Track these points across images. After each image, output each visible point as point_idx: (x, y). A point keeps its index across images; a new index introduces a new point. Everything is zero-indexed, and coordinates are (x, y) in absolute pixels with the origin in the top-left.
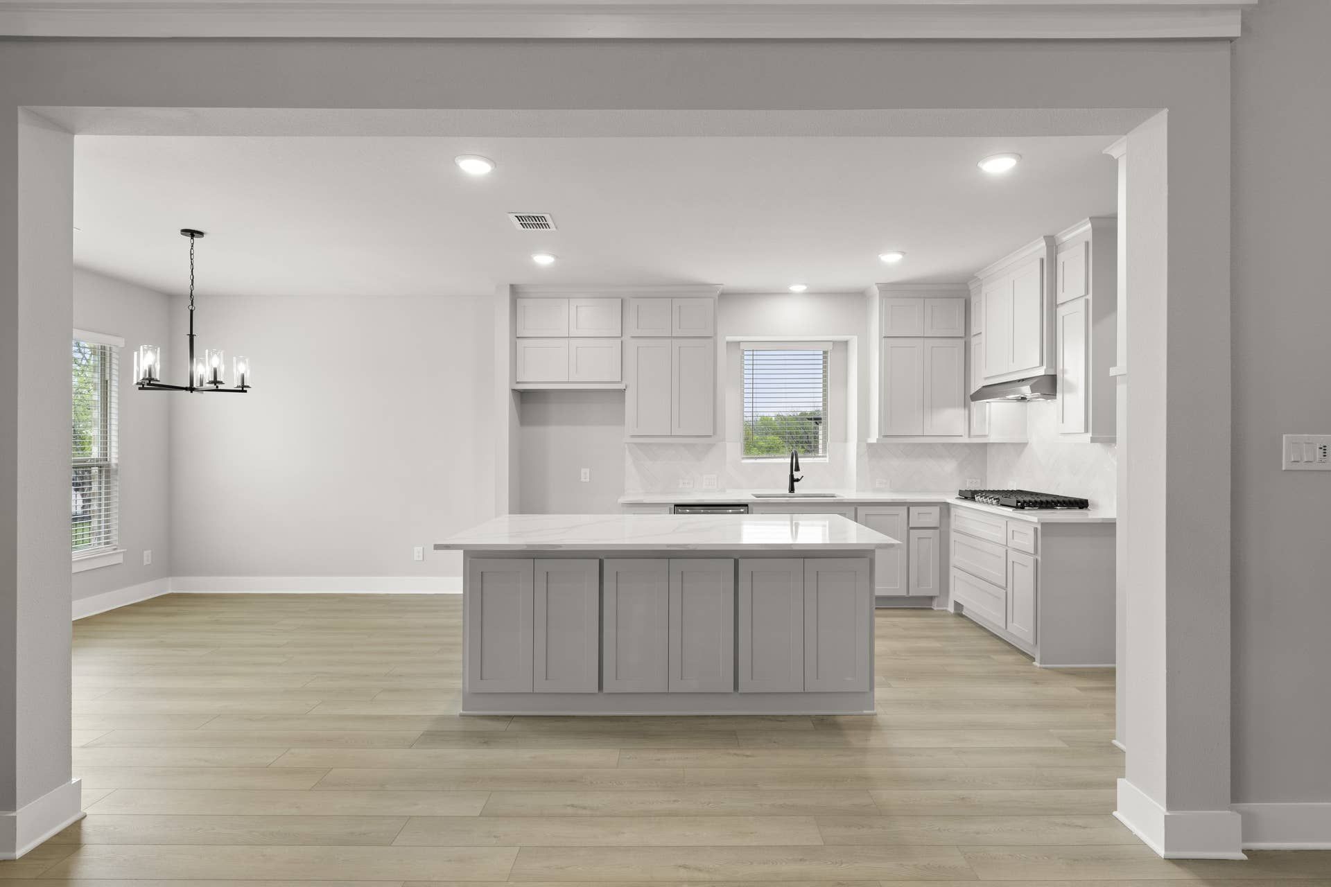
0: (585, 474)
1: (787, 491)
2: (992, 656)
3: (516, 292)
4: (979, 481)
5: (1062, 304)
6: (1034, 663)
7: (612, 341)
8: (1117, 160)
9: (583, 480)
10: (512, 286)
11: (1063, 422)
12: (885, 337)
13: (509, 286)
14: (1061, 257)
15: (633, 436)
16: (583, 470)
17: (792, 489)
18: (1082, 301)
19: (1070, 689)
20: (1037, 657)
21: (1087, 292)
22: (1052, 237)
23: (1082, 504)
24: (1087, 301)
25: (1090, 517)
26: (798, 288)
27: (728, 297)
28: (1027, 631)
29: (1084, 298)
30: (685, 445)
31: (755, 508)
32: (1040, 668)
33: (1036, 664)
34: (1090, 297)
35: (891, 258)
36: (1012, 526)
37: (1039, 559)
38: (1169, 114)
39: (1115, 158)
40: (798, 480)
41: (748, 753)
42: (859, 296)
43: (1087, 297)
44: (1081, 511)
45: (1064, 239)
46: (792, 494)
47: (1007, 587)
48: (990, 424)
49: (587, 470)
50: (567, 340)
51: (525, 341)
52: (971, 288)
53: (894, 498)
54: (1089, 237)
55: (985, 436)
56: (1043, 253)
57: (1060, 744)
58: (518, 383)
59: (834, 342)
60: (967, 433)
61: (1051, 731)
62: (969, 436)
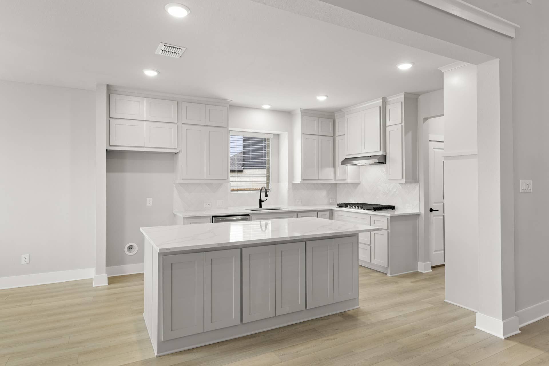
0: (149, 201)
1: (257, 207)
2: (371, 275)
3: (110, 90)
4: (334, 199)
5: (388, 126)
6: (387, 275)
7: (172, 125)
8: (443, 73)
9: (148, 205)
10: (108, 86)
11: (390, 174)
12: (303, 134)
13: (106, 85)
14: (388, 107)
15: (183, 179)
16: (148, 199)
17: (261, 206)
18: (400, 126)
19: (407, 283)
20: (389, 272)
21: (402, 122)
22: (385, 98)
23: (393, 208)
24: (402, 126)
25: (396, 213)
26: (267, 107)
27: (234, 107)
28: (383, 262)
29: (401, 124)
30: (206, 184)
31: (253, 216)
32: (391, 276)
33: (389, 275)
34: (403, 124)
35: (322, 98)
36: (373, 218)
37: (390, 231)
38: (500, 60)
39: (443, 72)
40: (263, 201)
41: (332, 337)
42: (288, 114)
43: (402, 124)
44: (393, 211)
45: (389, 100)
46: (260, 209)
47: (371, 244)
48: (347, 175)
49: (151, 199)
50: (143, 122)
51: (116, 120)
52: (335, 115)
53: (313, 208)
54: (403, 100)
55: (345, 180)
56: (381, 105)
57: (430, 306)
58: (110, 146)
59: (274, 134)
60: (334, 179)
61: (423, 301)
62: (335, 180)
